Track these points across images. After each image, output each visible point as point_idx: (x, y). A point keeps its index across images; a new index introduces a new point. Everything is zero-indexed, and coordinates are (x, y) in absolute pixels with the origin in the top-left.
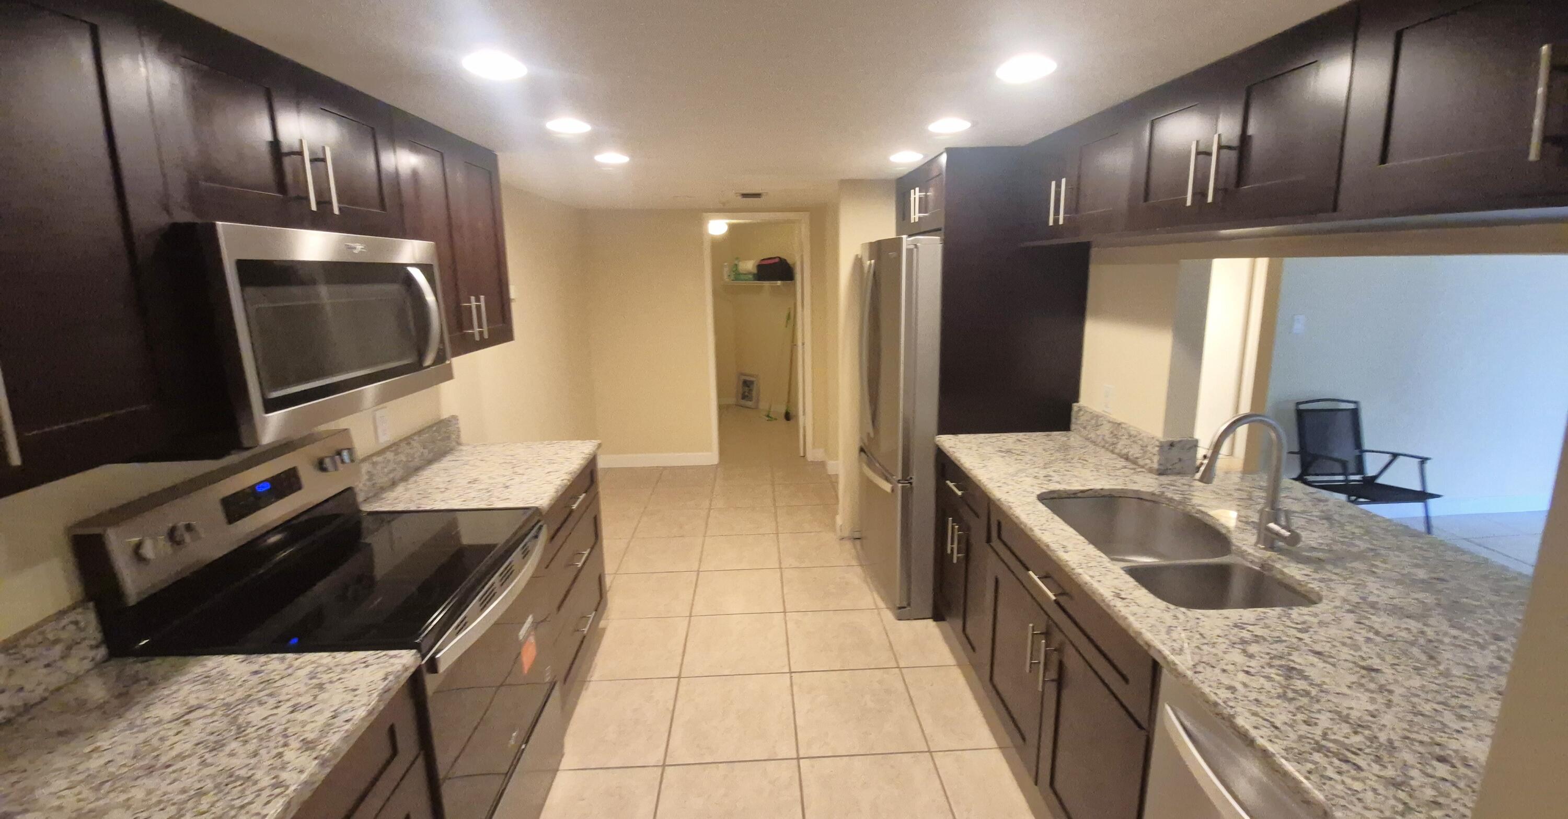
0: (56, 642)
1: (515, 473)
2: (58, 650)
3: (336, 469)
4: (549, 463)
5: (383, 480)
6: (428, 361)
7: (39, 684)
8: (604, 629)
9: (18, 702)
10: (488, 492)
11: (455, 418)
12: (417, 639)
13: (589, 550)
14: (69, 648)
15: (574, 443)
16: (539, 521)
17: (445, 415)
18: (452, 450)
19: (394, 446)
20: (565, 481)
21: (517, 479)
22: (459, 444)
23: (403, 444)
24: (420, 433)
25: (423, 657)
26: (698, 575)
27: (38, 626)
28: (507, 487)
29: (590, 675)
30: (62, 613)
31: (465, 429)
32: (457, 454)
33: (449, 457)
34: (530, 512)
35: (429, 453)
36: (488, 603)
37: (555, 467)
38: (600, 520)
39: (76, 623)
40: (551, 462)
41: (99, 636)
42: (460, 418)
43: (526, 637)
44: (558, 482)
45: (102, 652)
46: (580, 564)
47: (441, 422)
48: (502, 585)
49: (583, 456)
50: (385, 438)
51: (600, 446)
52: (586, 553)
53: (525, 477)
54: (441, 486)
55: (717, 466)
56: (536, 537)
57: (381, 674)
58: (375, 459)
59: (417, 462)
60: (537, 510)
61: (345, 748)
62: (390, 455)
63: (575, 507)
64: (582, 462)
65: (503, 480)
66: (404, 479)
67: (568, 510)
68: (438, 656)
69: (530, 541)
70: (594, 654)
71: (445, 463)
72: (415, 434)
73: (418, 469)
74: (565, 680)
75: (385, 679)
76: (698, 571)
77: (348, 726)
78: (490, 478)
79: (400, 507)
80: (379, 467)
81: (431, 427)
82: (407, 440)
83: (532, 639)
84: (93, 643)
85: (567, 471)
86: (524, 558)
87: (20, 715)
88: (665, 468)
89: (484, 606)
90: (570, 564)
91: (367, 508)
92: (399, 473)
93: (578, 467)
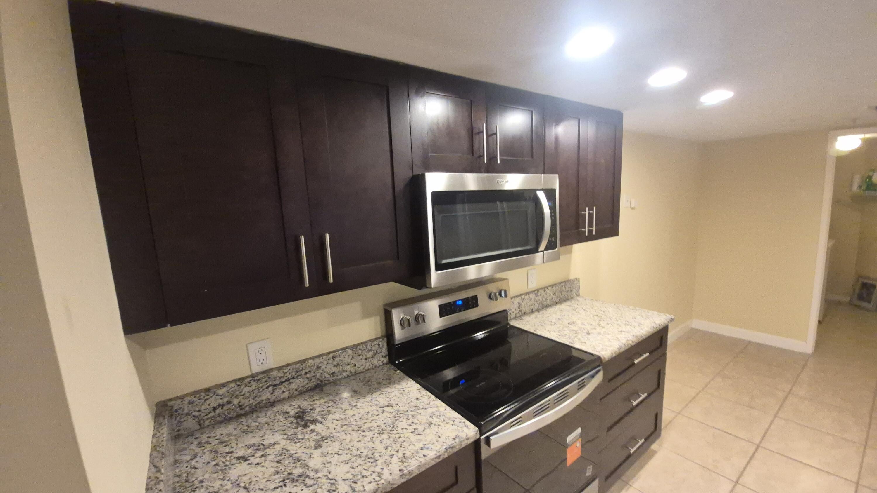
0: (371, 350)
1: (599, 325)
2: (371, 354)
3: (496, 299)
4: (626, 324)
5: (526, 309)
6: (542, 247)
7: (362, 365)
8: (655, 452)
9: (353, 370)
10: (576, 333)
11: (578, 280)
12: (483, 421)
13: (646, 395)
14: (375, 354)
15: (651, 313)
16: (599, 366)
17: (572, 277)
18: (572, 298)
19: (536, 291)
20: (631, 342)
21: (598, 329)
22: (578, 295)
23: (542, 291)
24: (552, 286)
25: (481, 435)
26: (756, 450)
27: (366, 342)
28: (589, 334)
29: (633, 480)
30: (376, 339)
31: (583, 287)
32: (573, 301)
33: (568, 303)
34: (593, 358)
35: (557, 298)
36: (543, 411)
37: (628, 328)
38: (664, 374)
39: (379, 345)
40: (627, 324)
41: (387, 353)
42: (581, 280)
43: (574, 442)
44: (624, 341)
45: (386, 360)
46: (635, 403)
47: (568, 281)
48: (555, 403)
49: (654, 325)
50: (533, 286)
51: (672, 320)
52: (643, 396)
53: (604, 330)
54: (553, 321)
55: (810, 356)
56: (593, 376)
57: (453, 435)
58: (523, 297)
59: (548, 302)
60: (599, 358)
61: (417, 472)
62: (532, 296)
63: (636, 361)
64: (650, 330)
65: (588, 327)
66: (538, 310)
67: (630, 363)
68: (491, 438)
69: (587, 378)
70: (641, 467)
71: (564, 306)
72: (549, 286)
73: (548, 306)
74: (607, 478)
75: (454, 439)
76: (758, 446)
77: (423, 460)
78: (583, 324)
79: (526, 328)
80: (525, 302)
81: (560, 283)
82: (545, 289)
83: (578, 444)
84: (384, 355)
85: (634, 334)
86: (579, 389)
87: (352, 375)
88: (750, 342)
89: (536, 414)
90: (628, 399)
91: (513, 323)
92: (537, 306)
93: (645, 333)
